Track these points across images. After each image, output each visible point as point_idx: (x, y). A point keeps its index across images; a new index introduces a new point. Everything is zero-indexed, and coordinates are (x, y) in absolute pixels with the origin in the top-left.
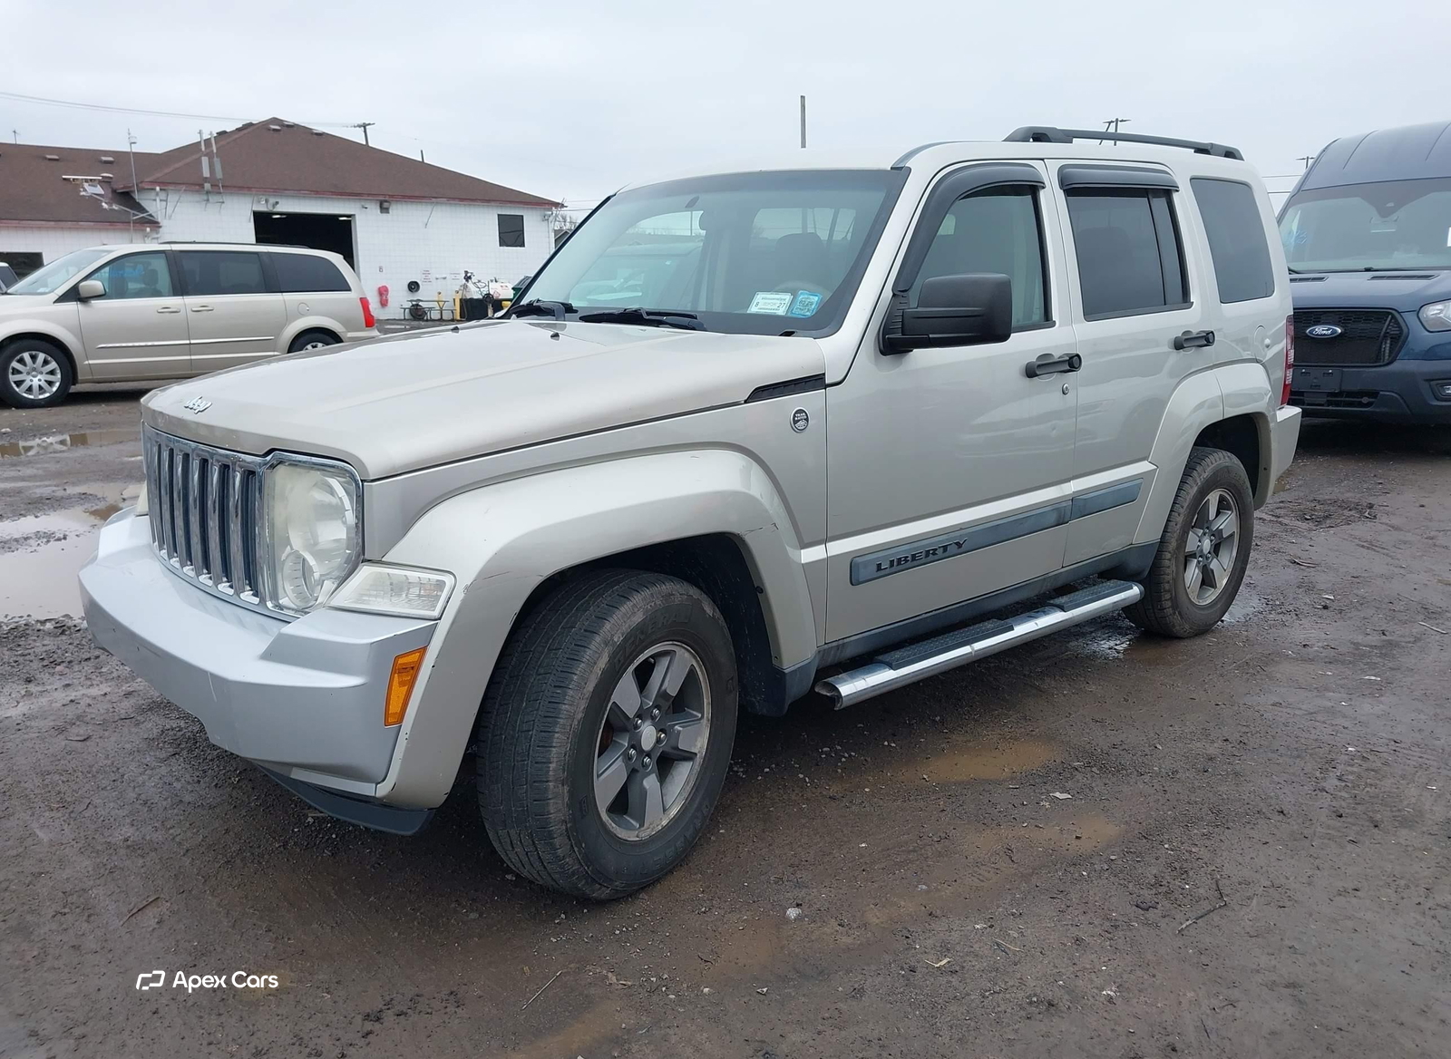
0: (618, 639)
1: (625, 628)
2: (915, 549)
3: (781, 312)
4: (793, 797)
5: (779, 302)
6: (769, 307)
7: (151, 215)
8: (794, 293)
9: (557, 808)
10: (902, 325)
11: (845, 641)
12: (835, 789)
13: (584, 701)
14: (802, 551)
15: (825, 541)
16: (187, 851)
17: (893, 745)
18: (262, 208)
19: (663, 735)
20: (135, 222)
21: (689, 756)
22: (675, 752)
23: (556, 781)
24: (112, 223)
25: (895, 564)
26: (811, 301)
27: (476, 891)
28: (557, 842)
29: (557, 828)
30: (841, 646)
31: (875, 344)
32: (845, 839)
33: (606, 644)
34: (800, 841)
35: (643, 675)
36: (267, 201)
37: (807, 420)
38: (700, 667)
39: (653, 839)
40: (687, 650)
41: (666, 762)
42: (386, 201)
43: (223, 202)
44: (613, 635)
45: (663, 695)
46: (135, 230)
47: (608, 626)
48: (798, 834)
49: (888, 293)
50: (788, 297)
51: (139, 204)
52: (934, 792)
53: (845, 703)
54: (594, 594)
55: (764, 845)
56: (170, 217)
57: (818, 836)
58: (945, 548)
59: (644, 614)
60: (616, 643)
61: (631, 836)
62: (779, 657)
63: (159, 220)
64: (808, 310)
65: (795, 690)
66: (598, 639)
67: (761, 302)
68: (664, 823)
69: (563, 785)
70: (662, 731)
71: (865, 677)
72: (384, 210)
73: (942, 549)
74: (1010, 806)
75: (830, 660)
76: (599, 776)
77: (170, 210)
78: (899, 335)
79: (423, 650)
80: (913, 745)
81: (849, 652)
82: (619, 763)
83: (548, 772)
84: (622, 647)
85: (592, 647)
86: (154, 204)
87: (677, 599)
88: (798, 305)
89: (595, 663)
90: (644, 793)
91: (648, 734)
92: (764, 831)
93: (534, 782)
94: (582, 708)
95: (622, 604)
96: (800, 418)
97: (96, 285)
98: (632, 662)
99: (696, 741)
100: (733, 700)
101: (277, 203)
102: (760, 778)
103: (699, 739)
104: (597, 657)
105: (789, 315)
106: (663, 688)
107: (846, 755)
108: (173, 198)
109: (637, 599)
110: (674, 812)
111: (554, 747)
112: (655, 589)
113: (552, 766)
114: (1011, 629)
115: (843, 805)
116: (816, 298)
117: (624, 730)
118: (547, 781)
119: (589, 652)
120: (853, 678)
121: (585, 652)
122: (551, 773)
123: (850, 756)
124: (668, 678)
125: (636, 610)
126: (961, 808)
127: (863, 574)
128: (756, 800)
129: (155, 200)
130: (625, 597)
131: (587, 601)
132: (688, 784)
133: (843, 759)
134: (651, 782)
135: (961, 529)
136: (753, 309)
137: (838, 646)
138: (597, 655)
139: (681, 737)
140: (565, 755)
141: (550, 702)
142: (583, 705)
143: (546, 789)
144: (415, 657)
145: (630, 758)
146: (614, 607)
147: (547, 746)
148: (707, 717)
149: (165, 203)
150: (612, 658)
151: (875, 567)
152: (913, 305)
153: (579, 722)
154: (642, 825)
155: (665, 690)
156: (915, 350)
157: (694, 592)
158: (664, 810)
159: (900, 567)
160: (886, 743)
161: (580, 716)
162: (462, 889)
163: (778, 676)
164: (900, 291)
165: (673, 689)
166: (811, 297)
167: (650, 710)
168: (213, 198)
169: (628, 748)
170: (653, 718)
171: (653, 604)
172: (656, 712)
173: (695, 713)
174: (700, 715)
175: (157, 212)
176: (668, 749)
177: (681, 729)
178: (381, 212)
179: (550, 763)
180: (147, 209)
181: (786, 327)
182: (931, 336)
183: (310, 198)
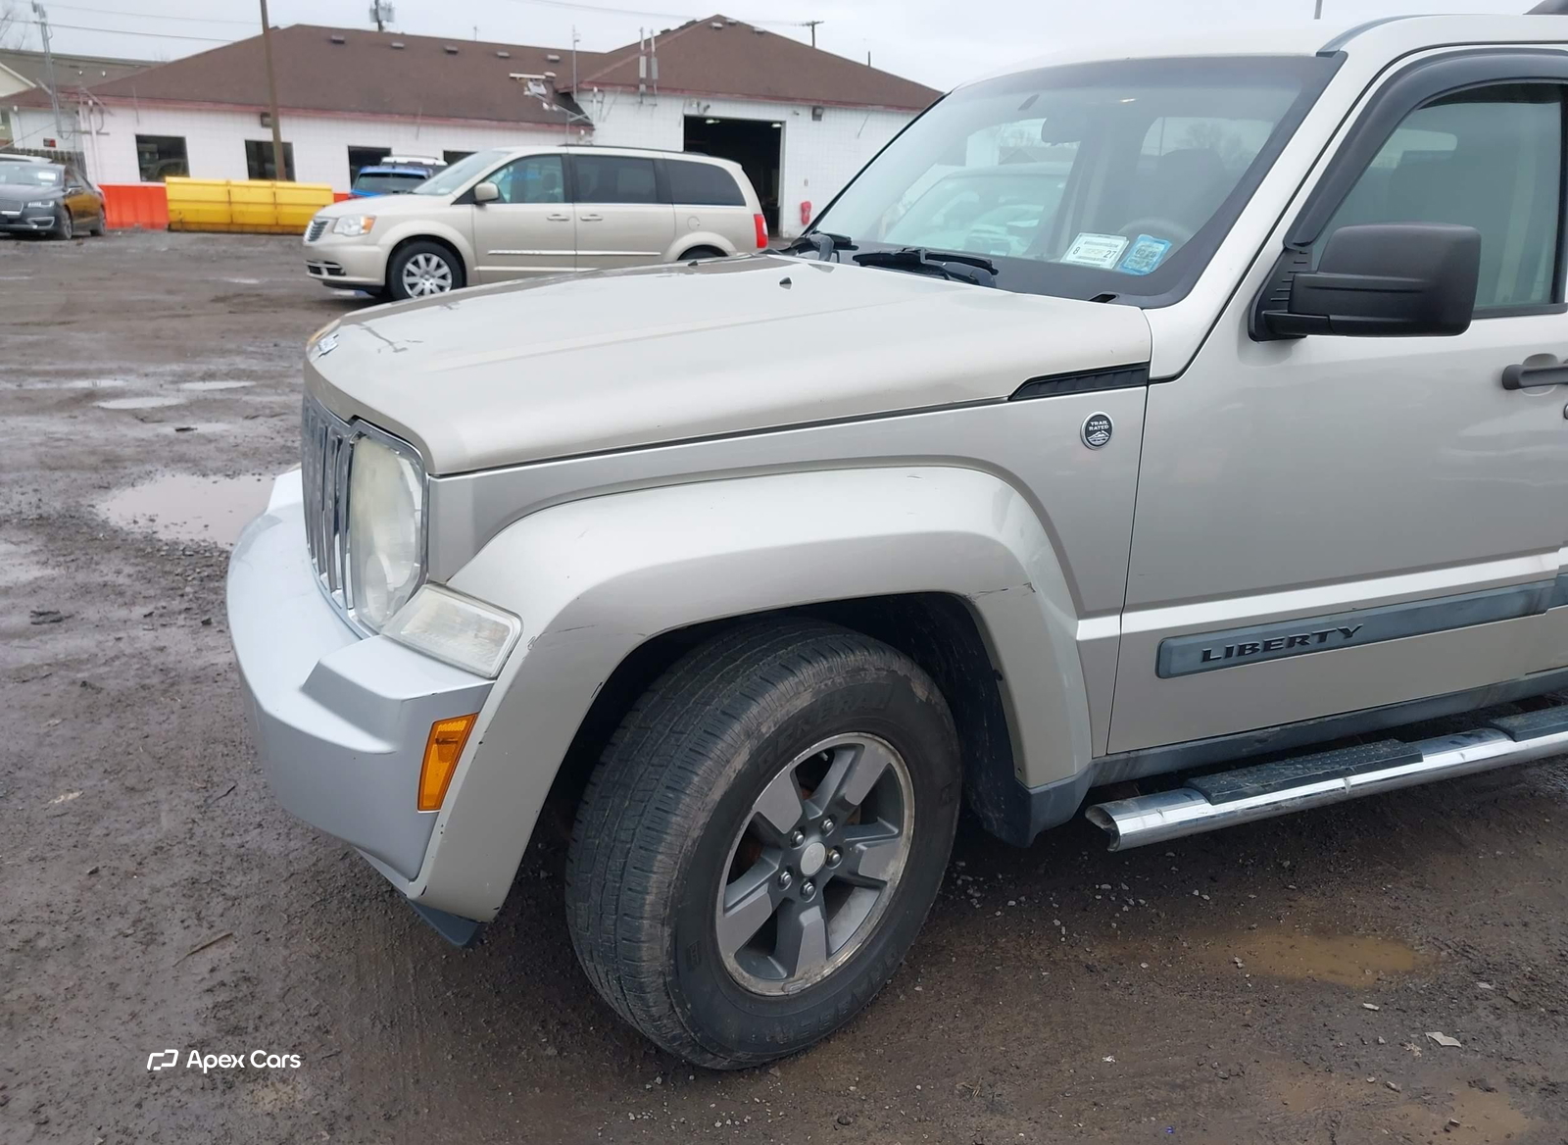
0: (768, 729)
1: (781, 715)
2: (1274, 633)
3: (1108, 264)
4: (1035, 955)
5: (1108, 249)
6: (1093, 256)
7: (587, 118)
8: (1132, 237)
9: (653, 951)
10: (1290, 297)
11: (1141, 753)
12: (1099, 954)
13: (705, 814)
14: (1080, 622)
15: (1122, 610)
16: (292, 874)
17: (1206, 897)
18: (693, 111)
19: (836, 856)
20: (572, 124)
21: (876, 885)
22: (852, 878)
23: (654, 918)
24: (549, 124)
25: (1235, 652)
26: (1153, 251)
27: (574, 1010)
28: (650, 998)
29: (652, 981)
30: (1133, 758)
31: (1242, 320)
32: (1086, 1042)
33: (748, 735)
34: (1021, 1029)
35: (811, 776)
36: (698, 105)
37: (1109, 431)
38: (902, 767)
39: (804, 994)
40: (881, 743)
41: (836, 891)
42: (819, 107)
43: (656, 105)
44: (759, 724)
45: (840, 803)
46: (570, 133)
47: (754, 709)
48: (1020, 1018)
49: (1276, 245)
50: (1121, 243)
51: (577, 106)
52: (1244, 989)
53: (1123, 845)
54: (749, 658)
55: (968, 1025)
56: (604, 120)
57: (1048, 1029)
58: (1323, 637)
59: (812, 697)
60: (763, 735)
61: (773, 990)
62: (1023, 769)
63: (594, 123)
64: (1147, 265)
65: (1045, 817)
66: (737, 727)
67: (1084, 247)
68: (827, 972)
69: (663, 925)
70: (839, 849)
71: (1162, 809)
72: (816, 117)
73: (1317, 638)
74: (1356, 1040)
75: (1113, 777)
76: (726, 910)
77: (604, 112)
78: (1283, 313)
79: (473, 718)
80: (1235, 903)
81: (1145, 769)
82: (763, 891)
83: (643, 905)
84: (772, 741)
85: (727, 738)
86: (591, 106)
87: (870, 676)
88: (1133, 255)
89: (728, 762)
90: (799, 930)
91: (813, 854)
92: (976, 1001)
93: (626, 915)
94: (701, 822)
95: (781, 678)
96: (1096, 430)
97: (491, 187)
98: (791, 758)
99: (887, 865)
100: (949, 816)
101: (708, 107)
102: (999, 913)
103: (892, 863)
104: (732, 753)
105: (1118, 269)
106: (842, 792)
107: (1132, 902)
108: (609, 99)
109: (807, 673)
110: (843, 958)
111: (655, 873)
112: (836, 661)
113: (650, 898)
114: (1419, 759)
115: (1101, 983)
116: (1162, 248)
117: (777, 847)
118: (642, 918)
119: (721, 745)
120: (1143, 806)
121: (716, 743)
122: (647, 908)
123: (1138, 904)
124: (851, 781)
125: (802, 689)
126: (1277, 1027)
127: (1177, 664)
128: (982, 948)
129: (592, 101)
130: (788, 669)
131: (737, 666)
132: (869, 921)
133: (1126, 908)
134: (811, 917)
135: (1354, 610)
136: (1070, 257)
137: (1128, 759)
138: (733, 751)
139: (863, 860)
140: (669, 885)
141: (657, 808)
142: (703, 818)
143: (639, 929)
144: (460, 726)
145: (782, 884)
146: (769, 681)
147: (646, 869)
148: (908, 834)
149: (600, 105)
150: (753, 756)
151: (1200, 656)
152: (1314, 270)
153: (694, 843)
154: (791, 973)
155: (843, 797)
156: (1309, 336)
157: (901, 666)
158: (829, 954)
159: (1242, 658)
160: (1196, 893)
161: (696, 833)
162: (559, 1003)
163: (1020, 797)
164: (1296, 245)
165: (856, 794)
166: (1155, 245)
167: (819, 822)
168: (647, 101)
169: (781, 871)
170: (823, 832)
171: (829, 682)
172: (828, 824)
173: (889, 826)
174: (896, 831)
175: (592, 114)
176: (841, 874)
177: (864, 848)
178: (813, 119)
179: (648, 893)
180: (584, 110)
181: (1103, 289)
182: (1332, 317)
183: (742, 102)
